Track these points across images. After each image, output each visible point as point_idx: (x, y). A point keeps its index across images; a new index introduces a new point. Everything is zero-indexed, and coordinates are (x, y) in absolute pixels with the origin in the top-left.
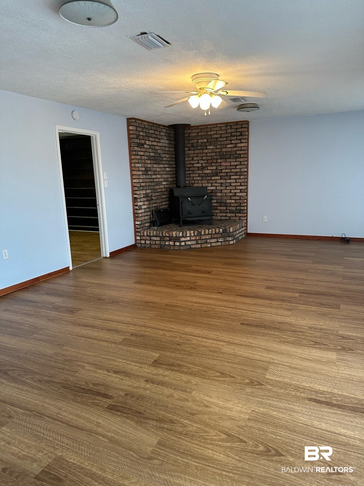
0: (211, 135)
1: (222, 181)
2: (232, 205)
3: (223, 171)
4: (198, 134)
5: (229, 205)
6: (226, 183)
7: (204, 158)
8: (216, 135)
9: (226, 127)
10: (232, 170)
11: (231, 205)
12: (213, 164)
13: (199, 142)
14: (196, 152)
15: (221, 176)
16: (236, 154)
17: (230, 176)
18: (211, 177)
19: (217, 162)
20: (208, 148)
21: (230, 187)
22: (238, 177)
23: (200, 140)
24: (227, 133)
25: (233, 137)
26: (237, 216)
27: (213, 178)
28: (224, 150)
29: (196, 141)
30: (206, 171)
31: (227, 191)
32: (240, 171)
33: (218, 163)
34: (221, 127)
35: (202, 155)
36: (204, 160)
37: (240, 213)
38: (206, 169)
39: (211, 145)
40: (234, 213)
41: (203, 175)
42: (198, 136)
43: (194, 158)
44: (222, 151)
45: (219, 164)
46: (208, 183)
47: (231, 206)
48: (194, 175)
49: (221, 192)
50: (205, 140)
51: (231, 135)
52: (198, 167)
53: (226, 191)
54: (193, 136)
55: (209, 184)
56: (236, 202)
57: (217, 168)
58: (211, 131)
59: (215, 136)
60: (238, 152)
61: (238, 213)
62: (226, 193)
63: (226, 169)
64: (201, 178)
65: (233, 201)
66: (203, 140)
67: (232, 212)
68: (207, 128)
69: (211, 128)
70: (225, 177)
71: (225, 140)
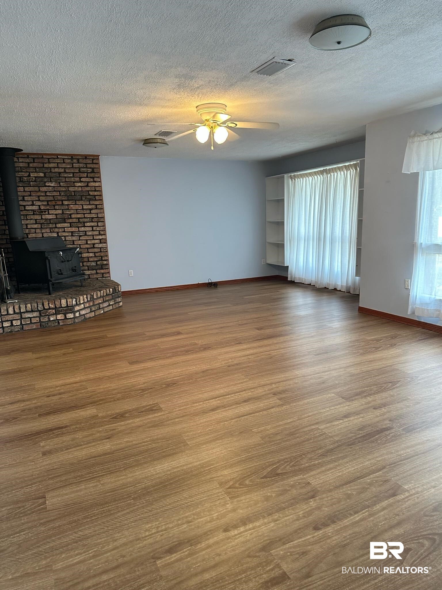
0: (51, 168)
1: (73, 229)
3: (73, 216)
4: (29, 165)
6: (79, 231)
7: (42, 198)
8: (57, 169)
10: (86, 216)
11: (90, 260)
12: (57, 207)
13: (32, 176)
14: (27, 189)
16: (89, 195)
17: (84, 223)
18: (56, 223)
19: (63, 204)
20: (47, 184)
22: (96, 224)
23: (33, 173)
25: (83, 174)
26: (98, 273)
27: (59, 225)
29: (25, 174)
30: (47, 215)
31: (81, 242)
33: (64, 206)
36: (43, 201)
38: (47, 213)
39: (51, 181)
40: (93, 270)
41: (42, 221)
42: (29, 167)
43: (26, 197)
44: (68, 191)
45: (66, 207)
46: (51, 232)
48: (28, 222)
49: (74, 244)
50: (42, 175)
51: (79, 170)
52: (34, 211)
53: (79, 242)
54: (20, 167)
55: (53, 233)
56: (95, 256)
57: (63, 212)
58: (49, 163)
60: (91, 193)
61: (100, 269)
62: (80, 245)
63: (77, 214)
66: (38, 174)
67: (91, 269)
68: (43, 158)
69: (48, 159)
70: (77, 225)
71: (72, 177)
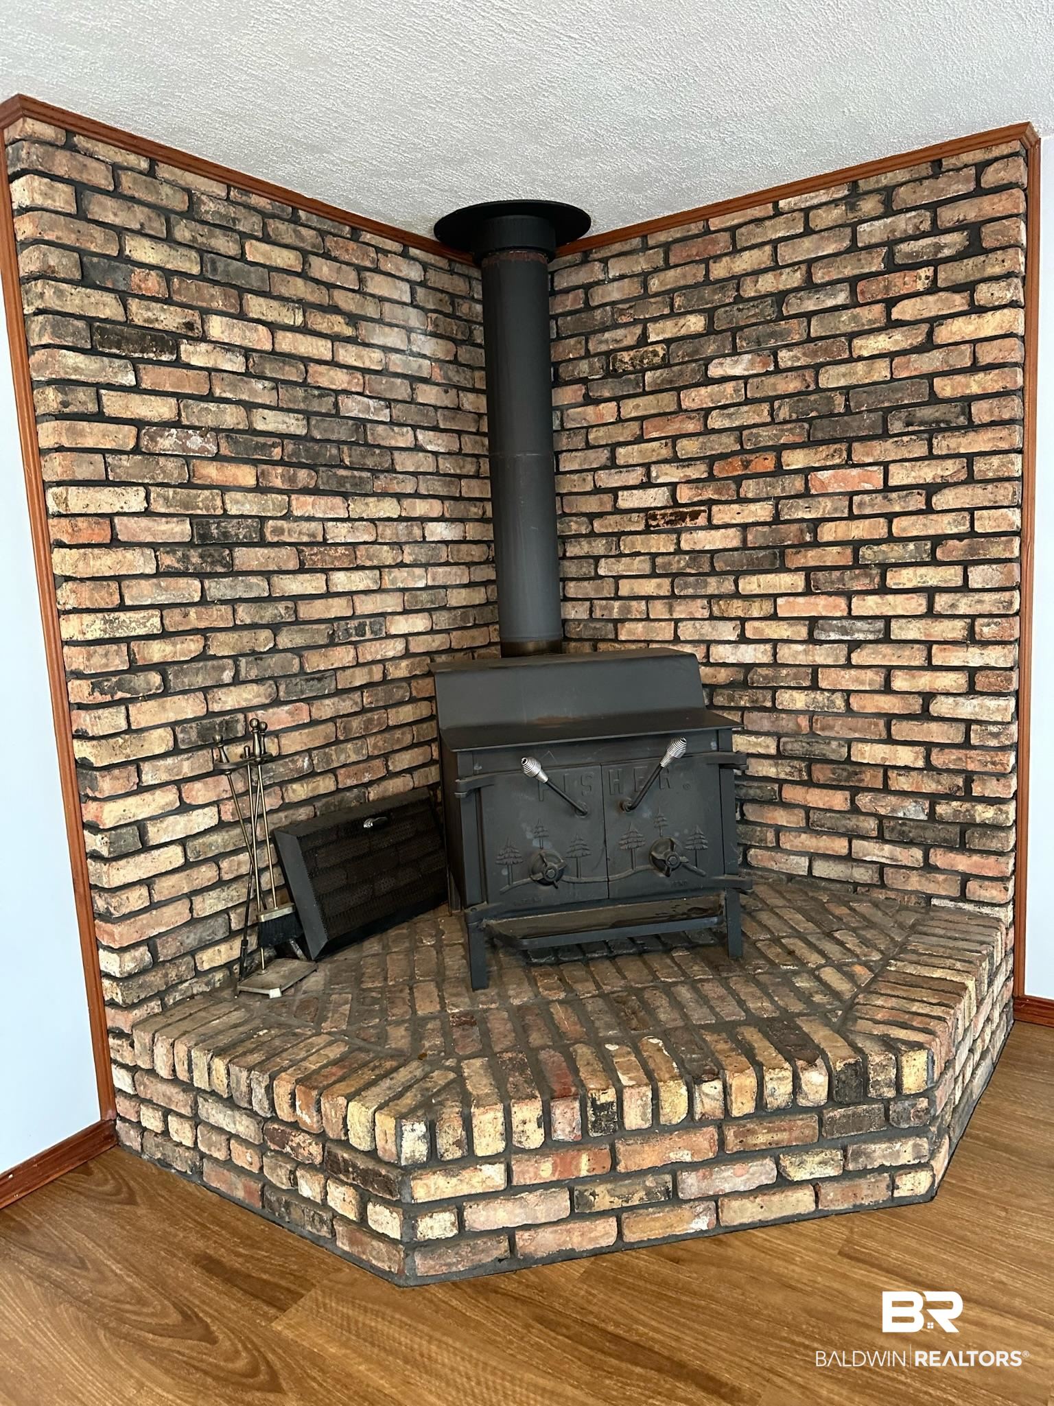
0: (737, 280)
1: (820, 606)
2: (901, 783)
3: (828, 532)
4: (645, 286)
5: (872, 779)
6: (850, 616)
7: (688, 447)
8: (770, 276)
9: (852, 207)
10: (902, 526)
11: (894, 786)
12: (750, 488)
13: (652, 338)
14: (630, 408)
15: (808, 571)
16: (934, 399)
17: (884, 567)
18: (738, 575)
19: (779, 471)
20: (715, 371)
21: (885, 649)
22: (952, 575)
23: (660, 325)
24: (853, 248)
25: (909, 277)
26: (936, 869)
27: (750, 585)
28: (832, 378)
29: (629, 336)
30: (701, 534)
31: (857, 680)
32: (964, 528)
33: (787, 480)
34: (806, 211)
35: (673, 428)
36: (689, 461)
37: (962, 847)
38: (702, 520)
39: (735, 352)
40: (911, 843)
41: (680, 563)
42: (646, 295)
43: (621, 451)
44: (818, 390)
45: (798, 484)
46: (712, 618)
47: (886, 790)
48: (621, 567)
49: (814, 686)
50: (695, 323)
51: (889, 259)
52: (648, 513)
53: (847, 680)
54: (613, 304)
55: (720, 625)
56: (929, 767)
57: (777, 513)
58: (736, 251)
59: (767, 283)
60: (945, 388)
61: (951, 849)
62: (848, 693)
63: (852, 517)
64: (664, 587)
65: (905, 756)
66: (682, 321)
67: (894, 837)
68: (707, 232)
69: (732, 230)
70: (841, 580)
71: (844, 307)
